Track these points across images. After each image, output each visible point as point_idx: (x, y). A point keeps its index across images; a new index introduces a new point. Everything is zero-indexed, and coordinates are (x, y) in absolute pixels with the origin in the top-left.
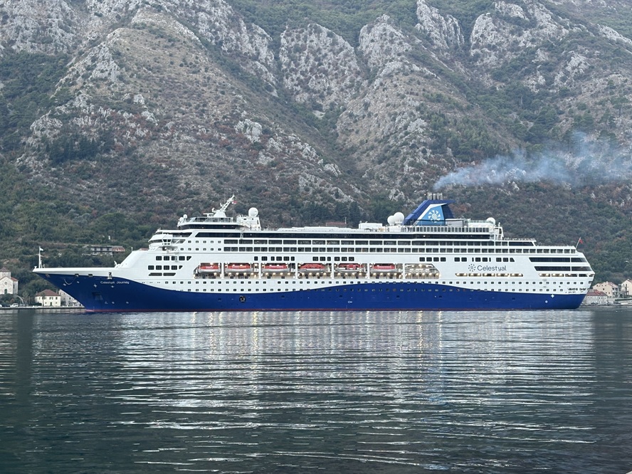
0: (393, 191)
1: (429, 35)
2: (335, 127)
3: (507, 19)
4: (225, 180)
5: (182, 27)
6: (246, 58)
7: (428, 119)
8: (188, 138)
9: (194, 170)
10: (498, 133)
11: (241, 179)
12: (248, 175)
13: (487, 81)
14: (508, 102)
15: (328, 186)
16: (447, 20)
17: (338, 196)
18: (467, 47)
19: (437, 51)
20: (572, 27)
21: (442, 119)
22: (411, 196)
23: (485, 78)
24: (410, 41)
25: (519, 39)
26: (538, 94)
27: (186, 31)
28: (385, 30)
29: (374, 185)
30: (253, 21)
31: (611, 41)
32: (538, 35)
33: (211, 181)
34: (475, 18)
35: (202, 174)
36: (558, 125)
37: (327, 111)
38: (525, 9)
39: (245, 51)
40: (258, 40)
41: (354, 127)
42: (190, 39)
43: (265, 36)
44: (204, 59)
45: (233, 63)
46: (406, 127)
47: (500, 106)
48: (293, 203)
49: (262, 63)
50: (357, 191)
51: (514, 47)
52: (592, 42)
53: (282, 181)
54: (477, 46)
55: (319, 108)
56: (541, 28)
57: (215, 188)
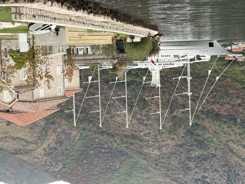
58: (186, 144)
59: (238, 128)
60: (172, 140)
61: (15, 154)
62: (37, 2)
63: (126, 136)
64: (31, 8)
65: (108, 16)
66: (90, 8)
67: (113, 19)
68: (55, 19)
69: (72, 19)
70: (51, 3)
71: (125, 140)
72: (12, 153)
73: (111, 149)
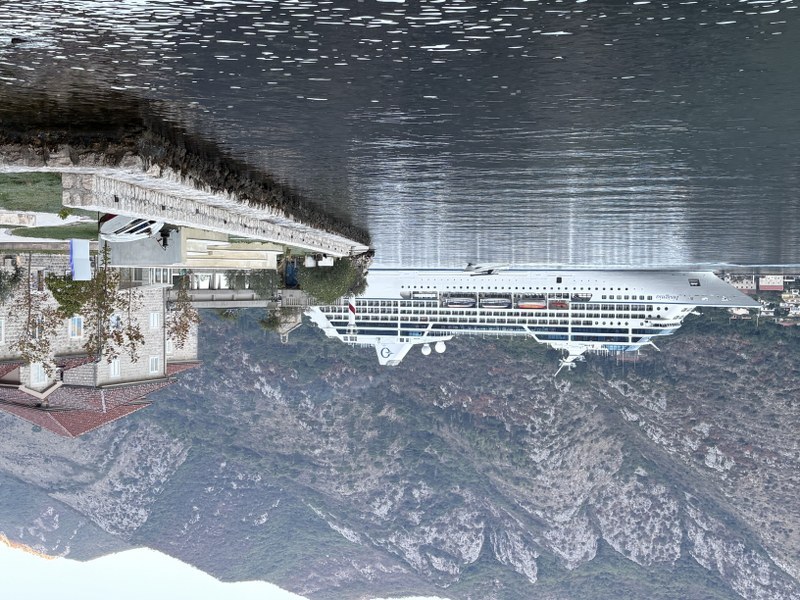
0: (566, 390)
1: (525, 546)
2: (625, 457)
3: (447, 556)
4: (748, 408)
5: (789, 571)
6: (719, 535)
7: (529, 462)
8: (787, 454)
9: (781, 420)
10: (460, 444)
11: (729, 409)
12: (722, 413)
13: (468, 495)
14: (448, 473)
15: (635, 397)
16: (507, 559)
17: (625, 387)
18: (487, 531)
19: (517, 529)
20: (386, 544)
21: (515, 460)
22: (548, 385)
23: (470, 498)
24: (544, 541)
25: (436, 535)
26: (420, 479)
27: (784, 567)
28: (571, 554)
29: (586, 396)
30: (709, 573)
31: (349, 527)
32: (418, 538)
33: (763, 407)
34: (479, 560)
35: (773, 415)
36: (401, 448)
37: (632, 475)
38: (430, 565)
39: (720, 542)
40: (705, 552)
41: (604, 457)
42: (780, 558)
43: (697, 556)
44: (766, 536)
45: (733, 529)
46: (552, 454)
47: (456, 469)
48: (674, 382)
49: (701, 528)
50: (604, 392)
51: (441, 527)
52: (367, 528)
53: (684, 405)
54: (478, 531)
55: (641, 479)
56: (415, 545)
57: (758, 400)
58: (405, 474)
59: (507, 444)
60: (376, 467)
61: (47, 491)
62: (125, 165)
63: (284, 457)
64: (110, 180)
65: (278, 207)
66: (242, 187)
67: (287, 216)
68: (164, 208)
69: (203, 209)
70: (159, 169)
71: (281, 464)
72: (42, 489)
73: (252, 483)
